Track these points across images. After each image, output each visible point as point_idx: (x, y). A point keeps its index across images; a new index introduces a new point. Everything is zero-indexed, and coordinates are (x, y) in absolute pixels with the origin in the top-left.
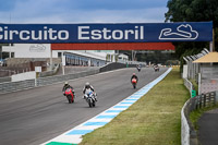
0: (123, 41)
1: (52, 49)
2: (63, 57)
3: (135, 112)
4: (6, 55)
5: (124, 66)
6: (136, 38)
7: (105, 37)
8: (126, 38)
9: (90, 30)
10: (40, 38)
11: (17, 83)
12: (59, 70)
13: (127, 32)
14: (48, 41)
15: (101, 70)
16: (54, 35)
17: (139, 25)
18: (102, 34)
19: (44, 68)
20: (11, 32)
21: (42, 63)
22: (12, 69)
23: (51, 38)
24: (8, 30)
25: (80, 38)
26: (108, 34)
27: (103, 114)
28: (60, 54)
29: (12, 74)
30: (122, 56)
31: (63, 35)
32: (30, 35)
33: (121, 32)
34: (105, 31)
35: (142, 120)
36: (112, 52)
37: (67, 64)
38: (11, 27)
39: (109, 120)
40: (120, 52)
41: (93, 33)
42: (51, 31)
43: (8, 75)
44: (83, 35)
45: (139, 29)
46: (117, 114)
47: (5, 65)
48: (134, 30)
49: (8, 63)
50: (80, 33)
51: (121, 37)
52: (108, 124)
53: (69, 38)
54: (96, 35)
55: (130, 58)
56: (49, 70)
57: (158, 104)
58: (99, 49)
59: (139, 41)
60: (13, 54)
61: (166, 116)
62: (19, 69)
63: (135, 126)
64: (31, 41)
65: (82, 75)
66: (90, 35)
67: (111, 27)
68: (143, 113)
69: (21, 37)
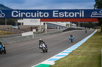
0: (74, 18)
1: (41, 21)
2: (46, 25)
3: (79, 51)
4: (19, 24)
5: (74, 29)
6: (80, 16)
7: (66, 16)
8: (76, 16)
9: (58, 13)
10: (35, 16)
11: (25, 37)
12: (44, 31)
13: (76, 13)
14: (39, 18)
15: (64, 31)
16: (42, 15)
17: (82, 10)
18: (64, 14)
19: (37, 30)
20: (22, 13)
21: (36, 28)
22: (22, 30)
23: (40, 16)
24: (21, 12)
25: (54, 16)
26: (67, 14)
27: (65, 51)
28: (44, 24)
29: (22, 32)
30: (74, 24)
31: (46, 15)
32: (31, 15)
33: (73, 13)
34: (66, 13)
35: (83, 54)
36: (69, 23)
37: (48, 28)
38: (22, 11)
39: (67, 54)
40: (73, 23)
41: (60, 14)
42: (40, 13)
43: (20, 33)
44: (55, 15)
45: (82, 12)
46: (71, 51)
47: (19, 29)
48: (79, 12)
49: (21, 28)
50: (54, 14)
51: (73, 16)
52: (67, 56)
53: (49, 16)
54: (61, 15)
55: (77, 26)
56: (39, 31)
57: (91, 47)
58: (63, 21)
59: (82, 18)
60: (23, 23)
61: (94, 53)
62: (26, 30)
63: (80, 57)
64: (31, 18)
65: (55, 33)
66: (58, 15)
67: (68, 11)
68: (83, 51)
69: (27, 16)
